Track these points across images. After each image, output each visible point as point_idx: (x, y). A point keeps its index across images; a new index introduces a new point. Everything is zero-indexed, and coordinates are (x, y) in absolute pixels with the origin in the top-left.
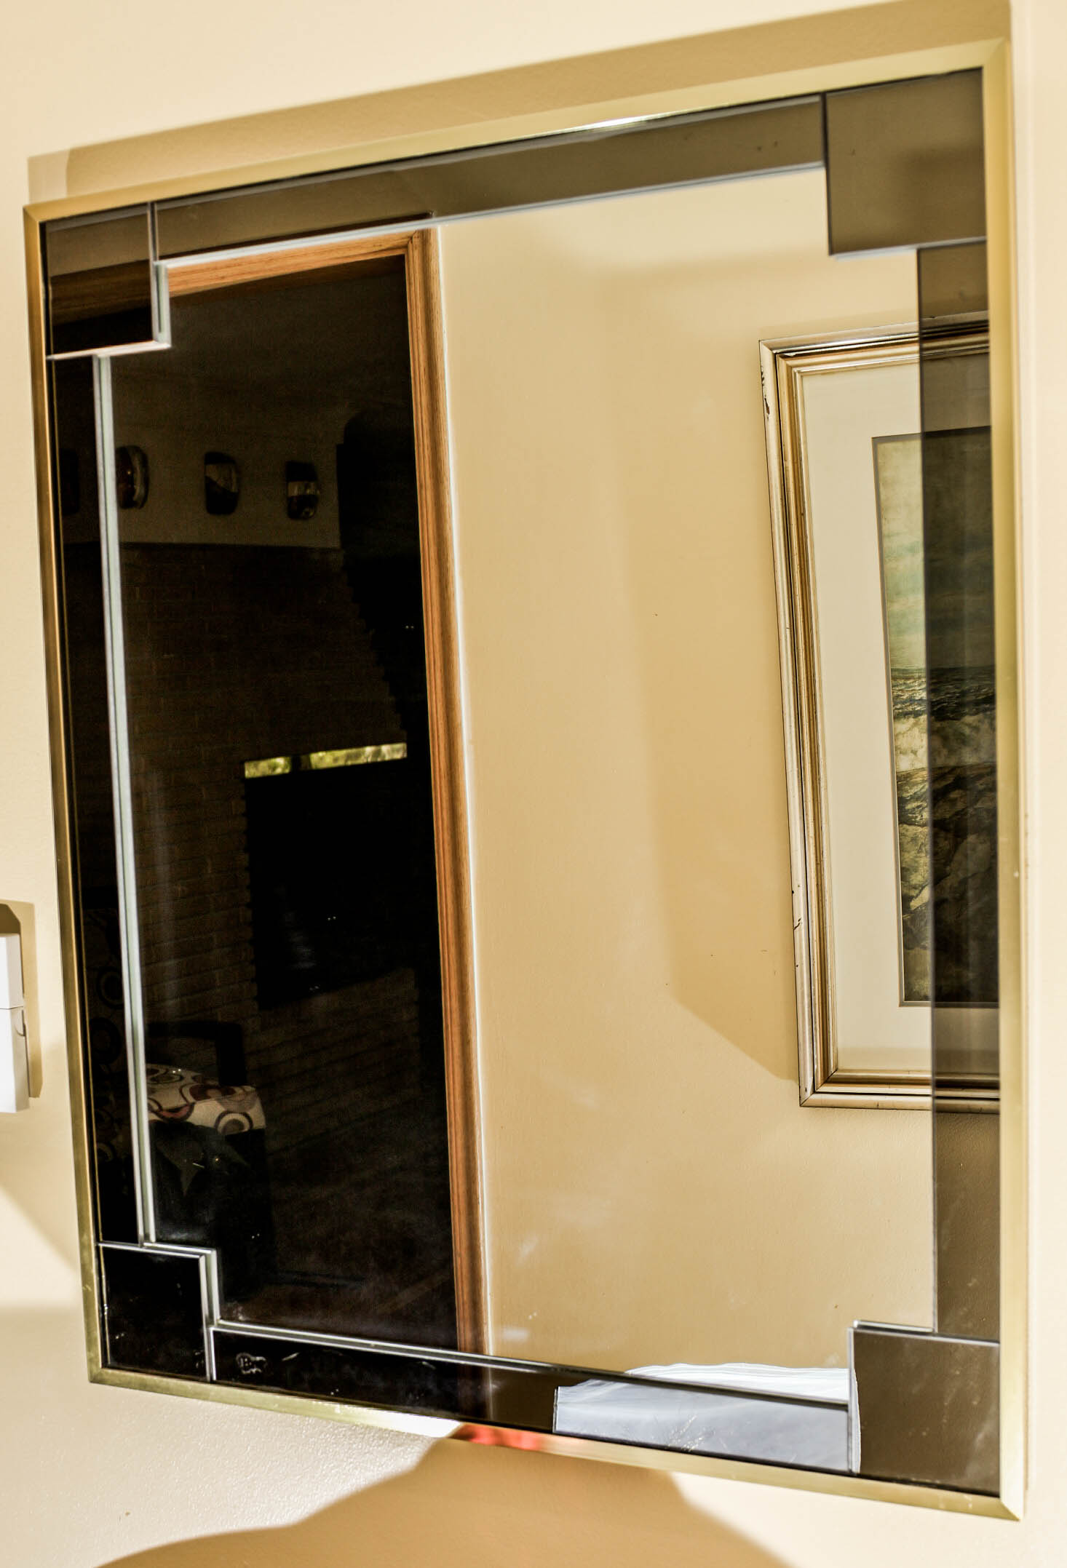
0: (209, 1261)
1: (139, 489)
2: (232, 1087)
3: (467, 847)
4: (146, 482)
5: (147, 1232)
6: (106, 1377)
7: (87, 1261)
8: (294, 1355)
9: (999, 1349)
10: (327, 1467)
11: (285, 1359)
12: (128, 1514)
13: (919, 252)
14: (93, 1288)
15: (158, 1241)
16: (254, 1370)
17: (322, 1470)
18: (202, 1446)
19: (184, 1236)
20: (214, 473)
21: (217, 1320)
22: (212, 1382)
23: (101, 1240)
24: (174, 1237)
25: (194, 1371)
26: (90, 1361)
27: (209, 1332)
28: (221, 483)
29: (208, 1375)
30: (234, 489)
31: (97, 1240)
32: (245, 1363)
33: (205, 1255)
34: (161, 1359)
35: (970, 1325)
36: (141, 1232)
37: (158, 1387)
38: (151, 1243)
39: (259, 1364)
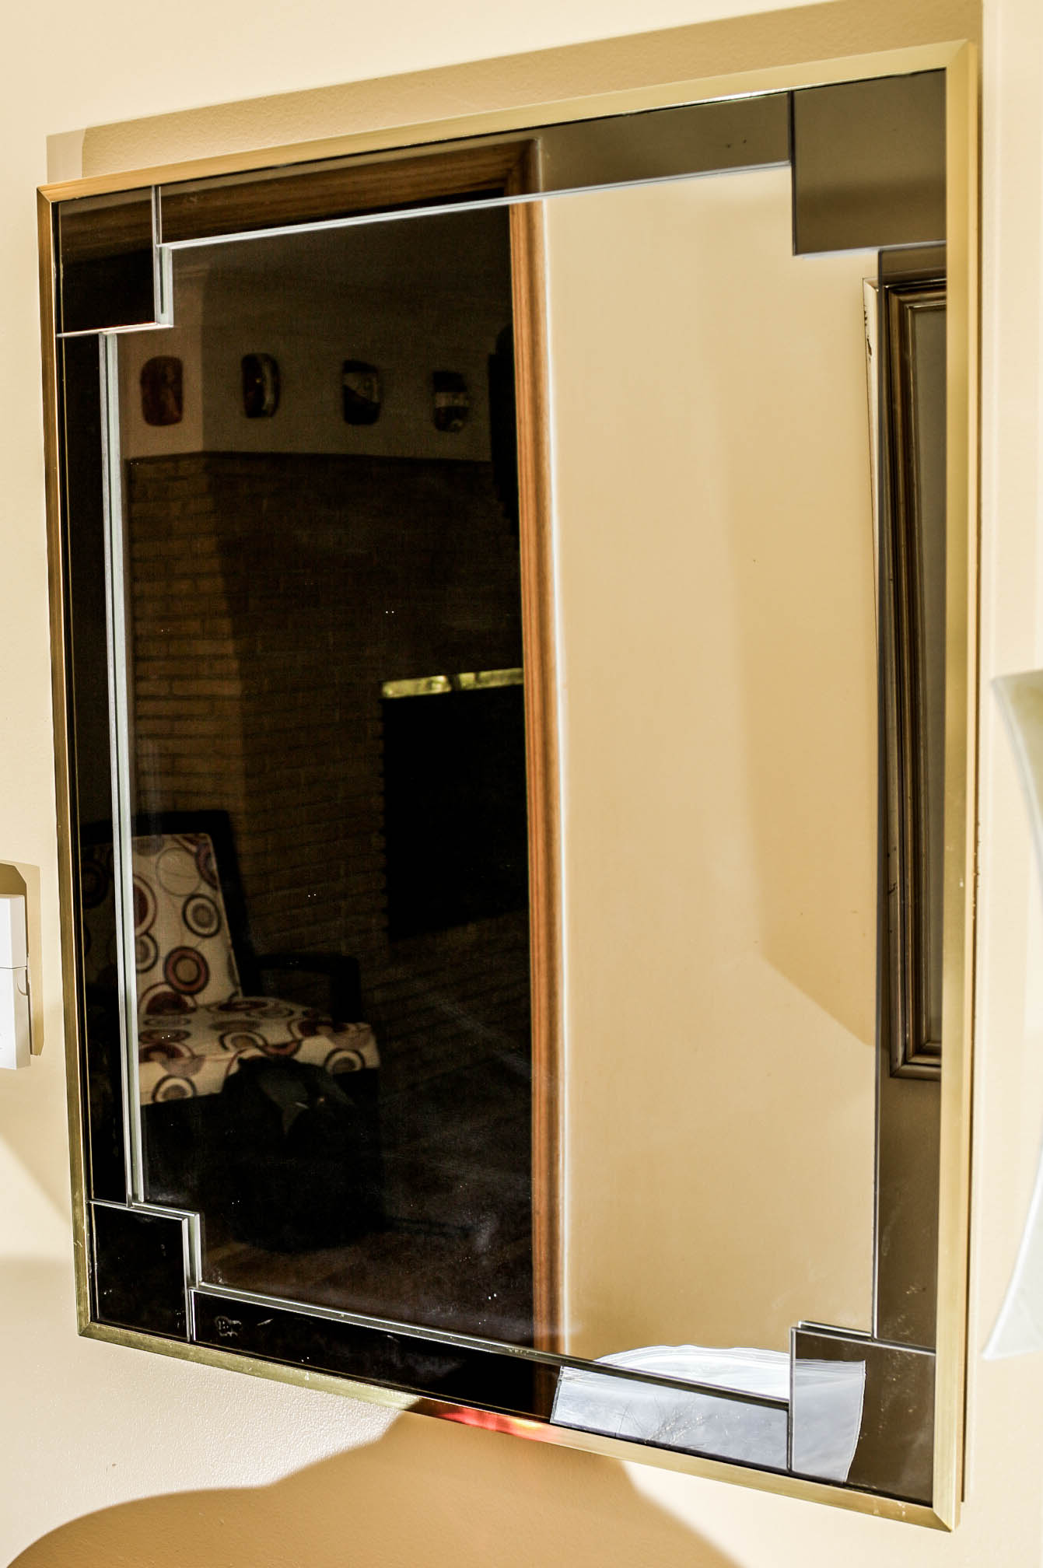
0: (192, 1225)
1: (269, 398)
2: (345, 1024)
3: (559, 794)
4: (277, 391)
5: (136, 1192)
6: (94, 1331)
7: (78, 1216)
8: (269, 1321)
9: (935, 1357)
10: (300, 1432)
11: (259, 1325)
12: (114, 1465)
13: (880, 254)
14: (84, 1245)
15: (146, 1201)
16: (231, 1334)
17: (295, 1435)
18: (185, 1403)
19: (170, 1198)
20: (353, 382)
21: (199, 1282)
22: (192, 1342)
23: (93, 1197)
24: (160, 1198)
25: (176, 1331)
26: (80, 1314)
27: (189, 1294)
28: (362, 393)
29: (188, 1335)
30: (376, 399)
31: (89, 1197)
32: (222, 1325)
33: (188, 1217)
34: (145, 1317)
35: (907, 1333)
36: (129, 1192)
37: (142, 1344)
38: (140, 1203)
39: (235, 1327)
